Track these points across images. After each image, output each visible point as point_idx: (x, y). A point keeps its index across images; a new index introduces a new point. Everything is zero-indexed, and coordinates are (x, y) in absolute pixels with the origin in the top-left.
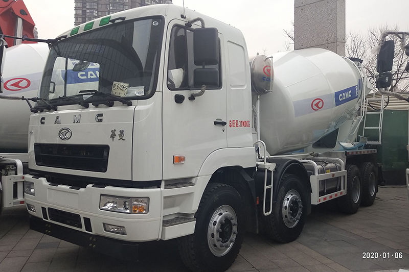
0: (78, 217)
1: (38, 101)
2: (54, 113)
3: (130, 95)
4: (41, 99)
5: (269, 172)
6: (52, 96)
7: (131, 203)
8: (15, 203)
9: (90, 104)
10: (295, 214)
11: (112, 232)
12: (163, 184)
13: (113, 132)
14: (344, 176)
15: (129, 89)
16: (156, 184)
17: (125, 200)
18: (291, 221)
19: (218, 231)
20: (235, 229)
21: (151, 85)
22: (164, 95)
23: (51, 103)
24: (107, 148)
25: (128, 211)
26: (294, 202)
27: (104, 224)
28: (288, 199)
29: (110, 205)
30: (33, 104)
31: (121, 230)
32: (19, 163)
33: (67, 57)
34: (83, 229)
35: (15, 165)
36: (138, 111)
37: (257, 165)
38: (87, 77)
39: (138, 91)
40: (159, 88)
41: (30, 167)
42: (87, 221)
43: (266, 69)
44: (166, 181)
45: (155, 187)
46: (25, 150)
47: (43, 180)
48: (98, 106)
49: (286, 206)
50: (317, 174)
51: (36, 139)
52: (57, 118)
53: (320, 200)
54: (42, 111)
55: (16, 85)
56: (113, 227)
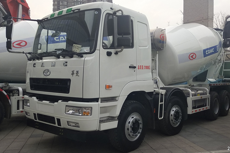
0: (54, 118)
1: (32, 54)
2: (40, 61)
3: (82, 52)
4: (33, 53)
5: (162, 95)
6: (39, 51)
7: (82, 110)
8: (18, 112)
9: (61, 56)
10: (177, 119)
11: (72, 126)
12: (100, 100)
13: (73, 71)
14: (209, 98)
15: (82, 48)
16: (96, 100)
17: (79, 108)
18: (175, 123)
19: (131, 127)
20: (141, 126)
21: (94, 47)
22: (101, 51)
23: (39, 55)
24: (69, 80)
25: (81, 115)
26: (177, 112)
27: (68, 122)
28: (173, 110)
29: (71, 112)
30: (29, 56)
31: (77, 125)
32: (20, 89)
33: (48, 29)
34: (56, 125)
35: (18, 90)
36: (86, 60)
37: (155, 91)
38: (60, 40)
39: (86, 49)
40: (98, 48)
41: (27, 91)
42: (59, 120)
43: (162, 36)
44: (101, 98)
45: (95, 101)
46: (24, 82)
47: (35, 98)
48: (65, 57)
49: (172, 115)
50: (191, 97)
51: (30, 75)
52: (43, 64)
53: (193, 111)
54: (34, 60)
55: (19, 44)
56: (72, 123)
